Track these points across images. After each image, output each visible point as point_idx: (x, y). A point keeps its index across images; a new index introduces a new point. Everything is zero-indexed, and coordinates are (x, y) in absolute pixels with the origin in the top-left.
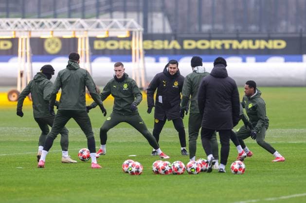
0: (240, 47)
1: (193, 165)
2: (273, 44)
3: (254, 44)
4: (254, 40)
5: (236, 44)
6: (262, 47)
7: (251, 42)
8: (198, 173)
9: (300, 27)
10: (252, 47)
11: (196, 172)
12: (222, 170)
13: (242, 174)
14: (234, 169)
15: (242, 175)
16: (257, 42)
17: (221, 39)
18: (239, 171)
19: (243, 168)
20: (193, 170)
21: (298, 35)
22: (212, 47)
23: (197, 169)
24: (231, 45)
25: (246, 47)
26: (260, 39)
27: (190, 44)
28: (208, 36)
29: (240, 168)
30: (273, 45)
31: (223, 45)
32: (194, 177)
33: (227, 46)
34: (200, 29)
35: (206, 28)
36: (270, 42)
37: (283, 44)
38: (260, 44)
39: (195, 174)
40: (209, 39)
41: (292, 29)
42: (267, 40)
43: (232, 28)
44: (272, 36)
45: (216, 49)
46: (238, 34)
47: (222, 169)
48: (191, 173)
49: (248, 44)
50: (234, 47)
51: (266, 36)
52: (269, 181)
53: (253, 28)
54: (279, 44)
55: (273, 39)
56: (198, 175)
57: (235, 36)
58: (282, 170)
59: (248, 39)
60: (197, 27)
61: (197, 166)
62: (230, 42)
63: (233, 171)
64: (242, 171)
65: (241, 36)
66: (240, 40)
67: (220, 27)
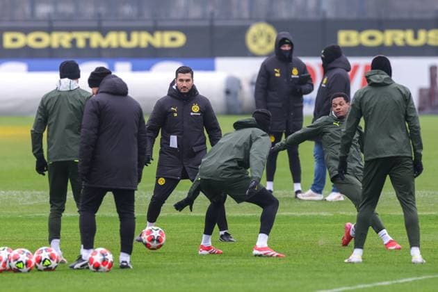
0: (104, 43)
1: (20, 255)
2: (162, 40)
3: (129, 39)
4: (129, 32)
5: (96, 39)
6: (144, 44)
7: (123, 36)
8: (29, 271)
9: (210, 8)
10: (125, 44)
11: (25, 269)
12: (125, 264)
13: (108, 271)
14: (94, 262)
15: (108, 274)
16: (135, 36)
17: (70, 30)
18: (102, 266)
19: (109, 262)
20: (20, 265)
21: (207, 23)
22: (55, 44)
23: (28, 263)
24: (88, 41)
25: (114, 44)
26: (140, 29)
27: (14, 40)
28: (46, 25)
29: (104, 262)
31: (74, 41)
32: (23, 278)
33: (81, 43)
34: (33, 13)
35: (43, 10)
36: (158, 35)
37: (181, 39)
38: (139, 40)
39: (25, 273)
40: (49, 30)
41: (196, 12)
42: (151, 31)
43: (89, 10)
44: (160, 24)
45: (61, 48)
46: (100, 21)
47: (126, 262)
48: (17, 270)
49: (118, 40)
50: (94, 44)
51: (150, 24)
52: (155, 284)
53: (127, 10)
54: (173, 39)
55: (163, 29)
56: (29, 274)
57: (95, 24)
58: (179, 263)
59: (118, 30)
60: (27, 9)
61: (28, 259)
62: (86, 35)
63: (91, 267)
64: (107, 266)
65: (105, 24)
66: (104, 33)
67: (68, 9)
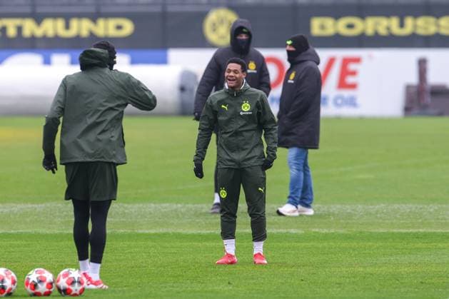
0: (39, 32)
3: (67, 27)
4: (67, 18)
5: (29, 27)
6: (85, 33)
7: (60, 24)
10: (63, 33)
16: (74, 23)
21: (157, 9)
24: (19, 29)
25: (50, 33)
26: (80, 16)
30: (106, 28)
31: (3, 30)
33: (12, 32)
36: (101, 22)
37: (128, 27)
38: (80, 28)
42: (94, 18)
44: (104, 10)
46: (34, 5)
49: (55, 28)
50: (27, 33)
51: (92, 10)
54: (119, 27)
55: (108, 16)
57: (28, 10)
59: (55, 16)
62: (18, 22)
65: (40, 10)
66: (38, 19)
